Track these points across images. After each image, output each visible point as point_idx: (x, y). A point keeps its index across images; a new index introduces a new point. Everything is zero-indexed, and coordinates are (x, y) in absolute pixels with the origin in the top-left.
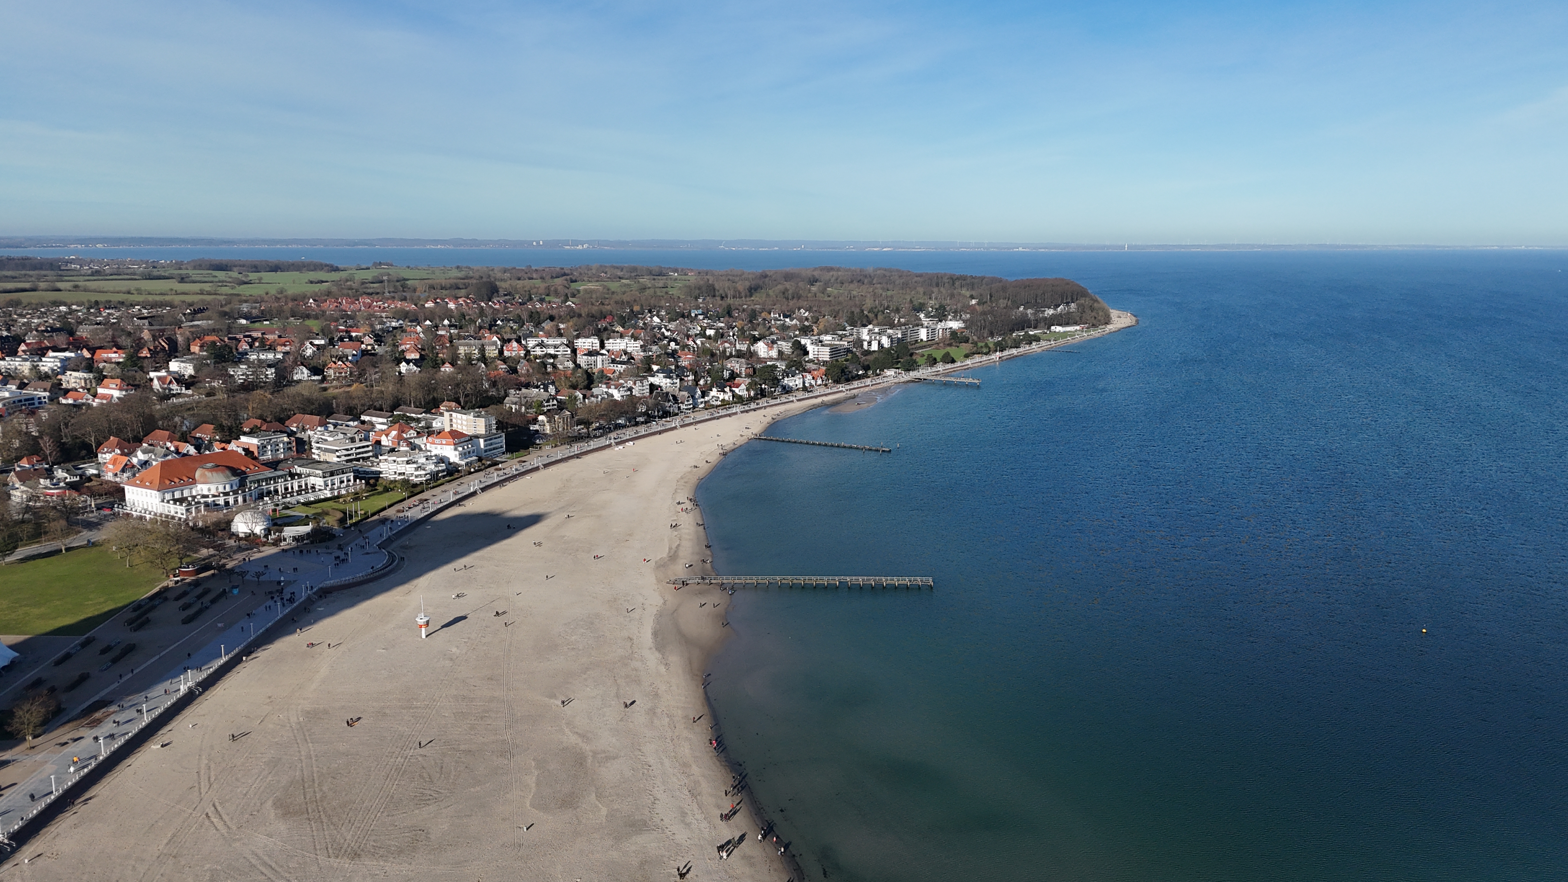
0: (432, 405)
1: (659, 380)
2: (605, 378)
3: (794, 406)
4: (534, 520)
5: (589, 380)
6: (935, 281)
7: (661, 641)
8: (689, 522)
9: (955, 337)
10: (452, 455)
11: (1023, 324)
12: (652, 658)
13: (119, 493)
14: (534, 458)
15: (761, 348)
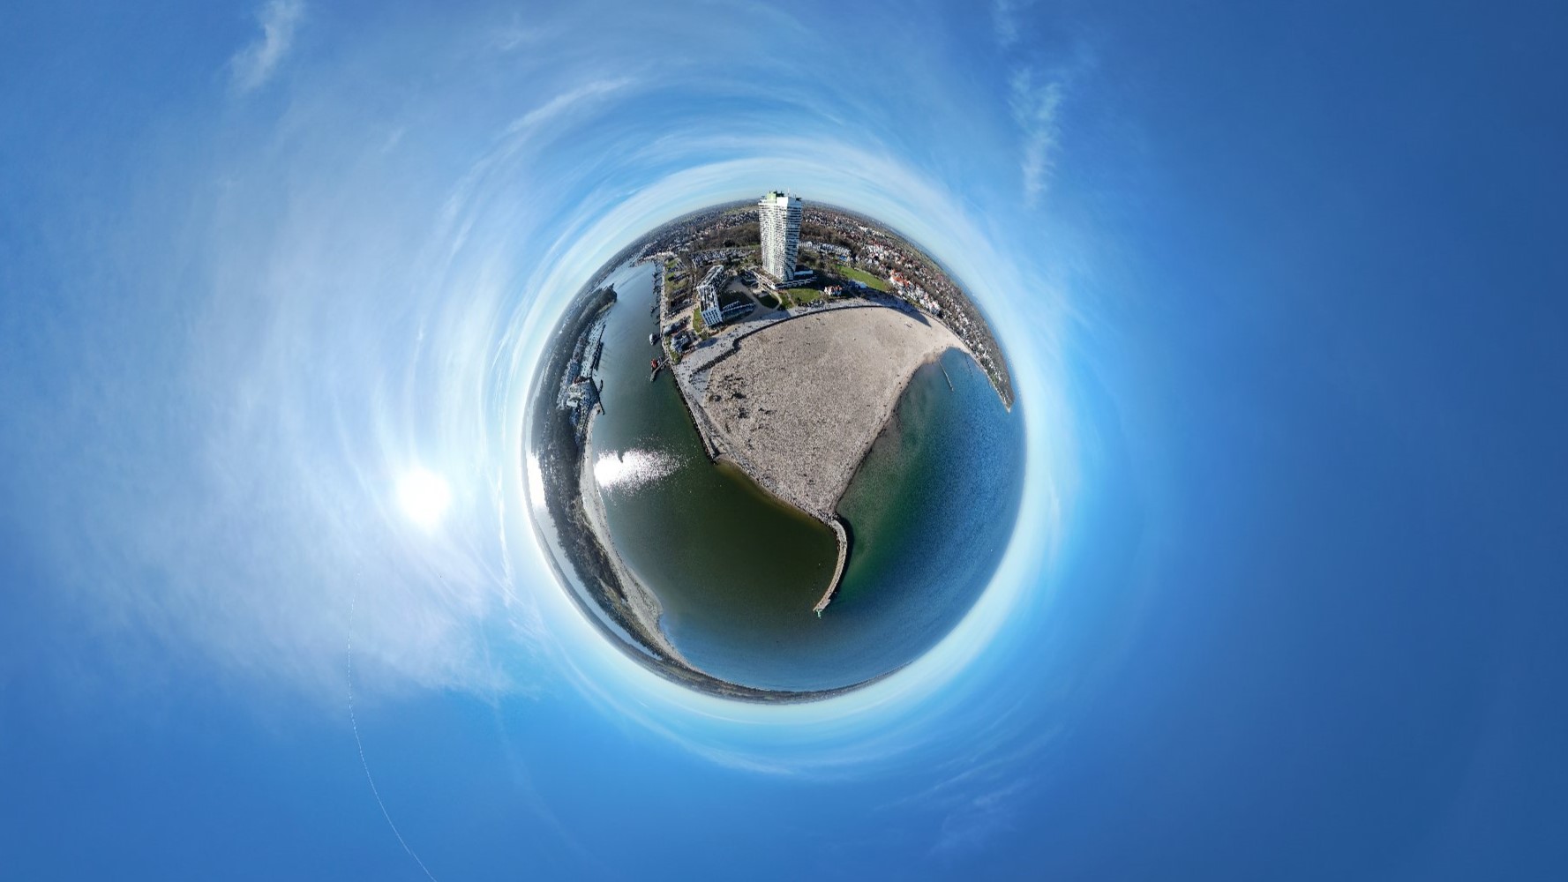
0: (935, 299)
1: (965, 330)
2: (959, 321)
3: (973, 356)
4: (930, 326)
5: (957, 319)
6: (1007, 372)
7: (924, 355)
8: (944, 349)
9: (997, 380)
10: (930, 308)
11: (1004, 392)
12: (922, 355)
13: (889, 276)
14: (939, 320)
15: (980, 345)
